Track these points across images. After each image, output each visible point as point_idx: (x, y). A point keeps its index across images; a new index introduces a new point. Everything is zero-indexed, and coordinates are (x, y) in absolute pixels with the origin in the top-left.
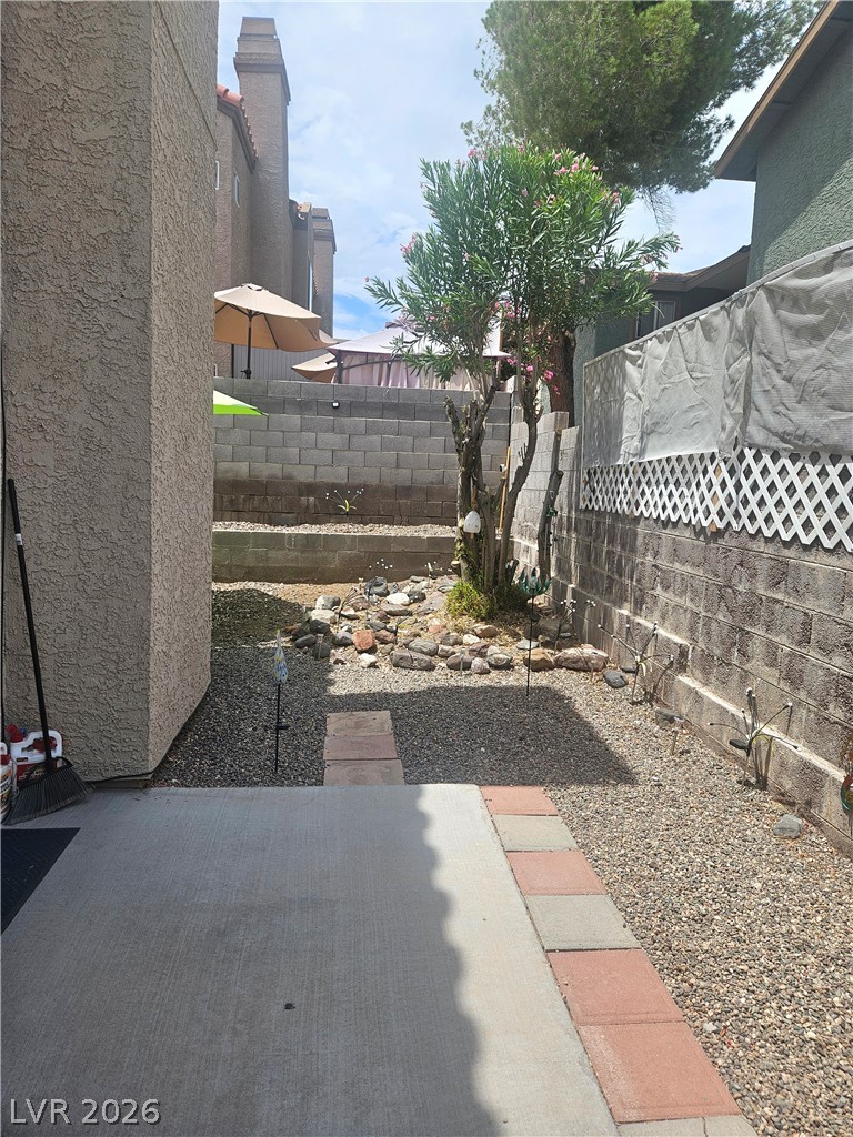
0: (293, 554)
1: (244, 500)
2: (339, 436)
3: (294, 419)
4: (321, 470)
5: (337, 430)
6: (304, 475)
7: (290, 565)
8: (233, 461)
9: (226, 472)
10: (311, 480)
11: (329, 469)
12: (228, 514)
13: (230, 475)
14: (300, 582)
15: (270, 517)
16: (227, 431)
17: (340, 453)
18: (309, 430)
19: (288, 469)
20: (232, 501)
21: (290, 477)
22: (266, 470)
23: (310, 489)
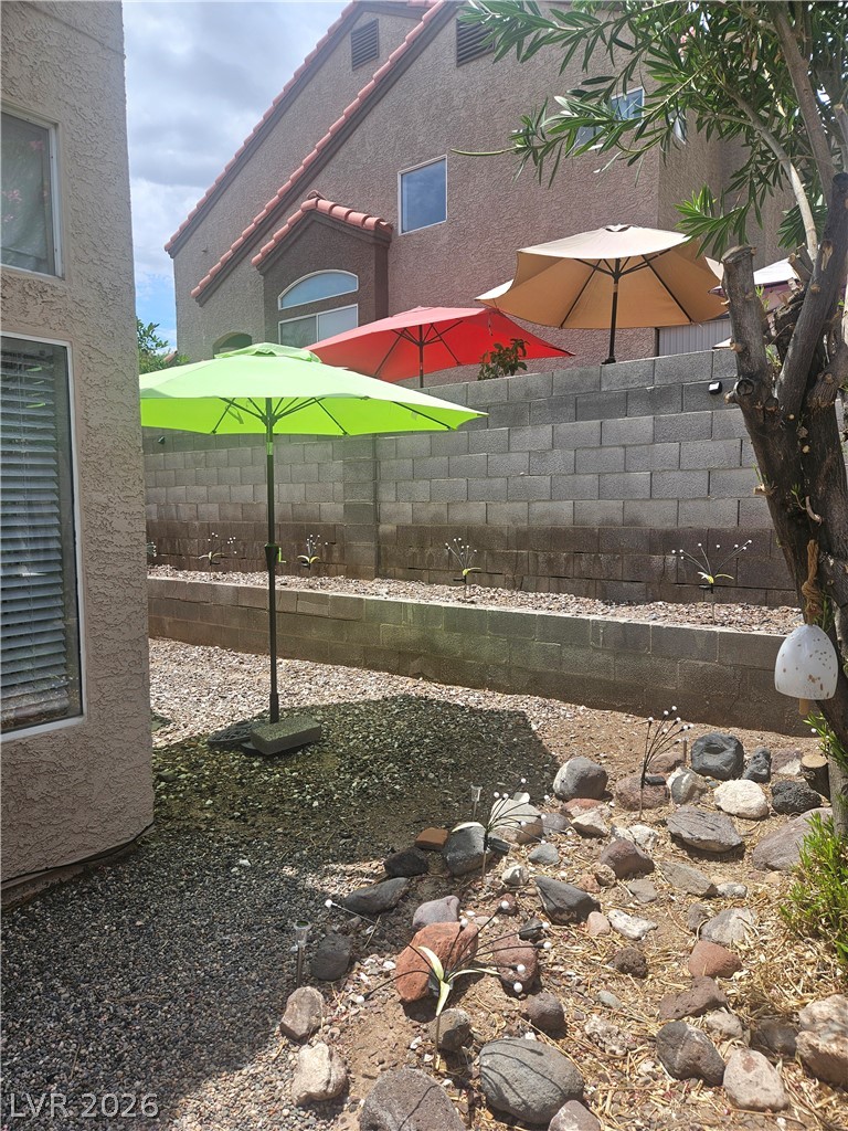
0: (601, 658)
1: (567, 559)
2: (721, 444)
3: (643, 423)
4: (688, 506)
5: (717, 433)
6: (658, 516)
7: (597, 676)
8: (551, 499)
9: (542, 516)
10: (669, 525)
11: (702, 505)
12: (544, 582)
13: (547, 523)
14: (613, 708)
15: (604, 588)
16: (542, 454)
17: (724, 474)
18: (668, 439)
19: (635, 509)
20: (549, 562)
21: (634, 522)
22: (599, 511)
23: (667, 540)
